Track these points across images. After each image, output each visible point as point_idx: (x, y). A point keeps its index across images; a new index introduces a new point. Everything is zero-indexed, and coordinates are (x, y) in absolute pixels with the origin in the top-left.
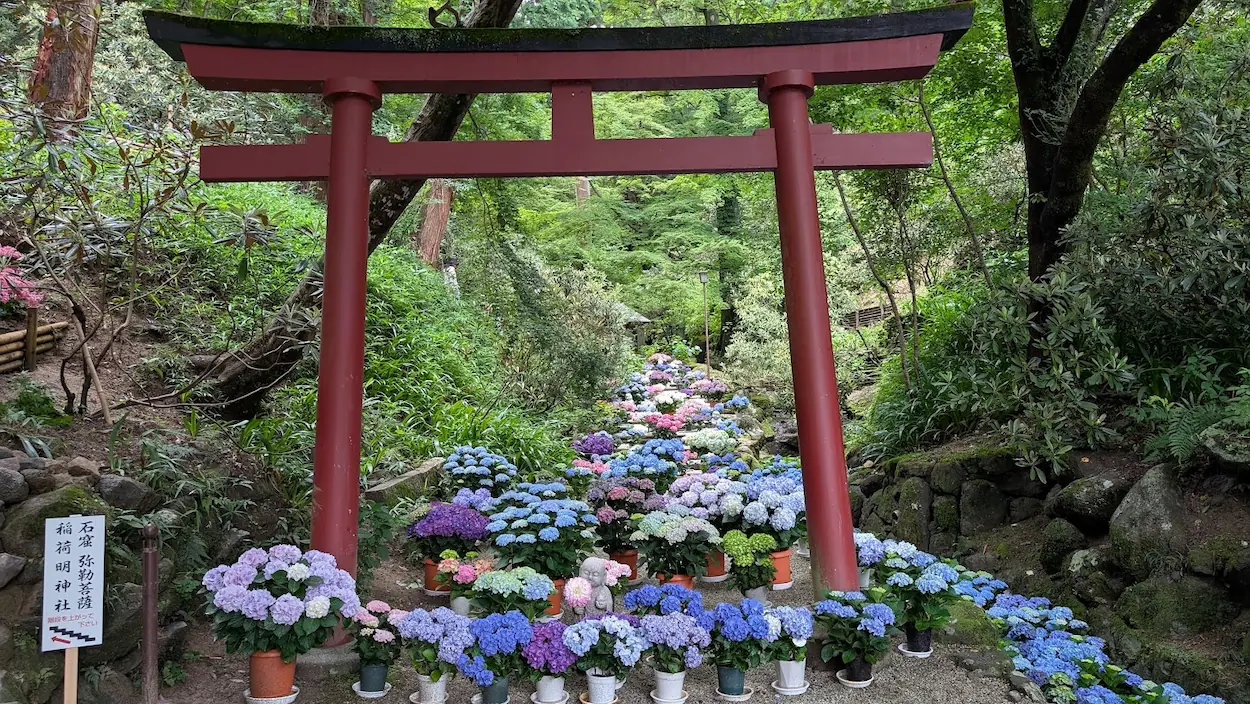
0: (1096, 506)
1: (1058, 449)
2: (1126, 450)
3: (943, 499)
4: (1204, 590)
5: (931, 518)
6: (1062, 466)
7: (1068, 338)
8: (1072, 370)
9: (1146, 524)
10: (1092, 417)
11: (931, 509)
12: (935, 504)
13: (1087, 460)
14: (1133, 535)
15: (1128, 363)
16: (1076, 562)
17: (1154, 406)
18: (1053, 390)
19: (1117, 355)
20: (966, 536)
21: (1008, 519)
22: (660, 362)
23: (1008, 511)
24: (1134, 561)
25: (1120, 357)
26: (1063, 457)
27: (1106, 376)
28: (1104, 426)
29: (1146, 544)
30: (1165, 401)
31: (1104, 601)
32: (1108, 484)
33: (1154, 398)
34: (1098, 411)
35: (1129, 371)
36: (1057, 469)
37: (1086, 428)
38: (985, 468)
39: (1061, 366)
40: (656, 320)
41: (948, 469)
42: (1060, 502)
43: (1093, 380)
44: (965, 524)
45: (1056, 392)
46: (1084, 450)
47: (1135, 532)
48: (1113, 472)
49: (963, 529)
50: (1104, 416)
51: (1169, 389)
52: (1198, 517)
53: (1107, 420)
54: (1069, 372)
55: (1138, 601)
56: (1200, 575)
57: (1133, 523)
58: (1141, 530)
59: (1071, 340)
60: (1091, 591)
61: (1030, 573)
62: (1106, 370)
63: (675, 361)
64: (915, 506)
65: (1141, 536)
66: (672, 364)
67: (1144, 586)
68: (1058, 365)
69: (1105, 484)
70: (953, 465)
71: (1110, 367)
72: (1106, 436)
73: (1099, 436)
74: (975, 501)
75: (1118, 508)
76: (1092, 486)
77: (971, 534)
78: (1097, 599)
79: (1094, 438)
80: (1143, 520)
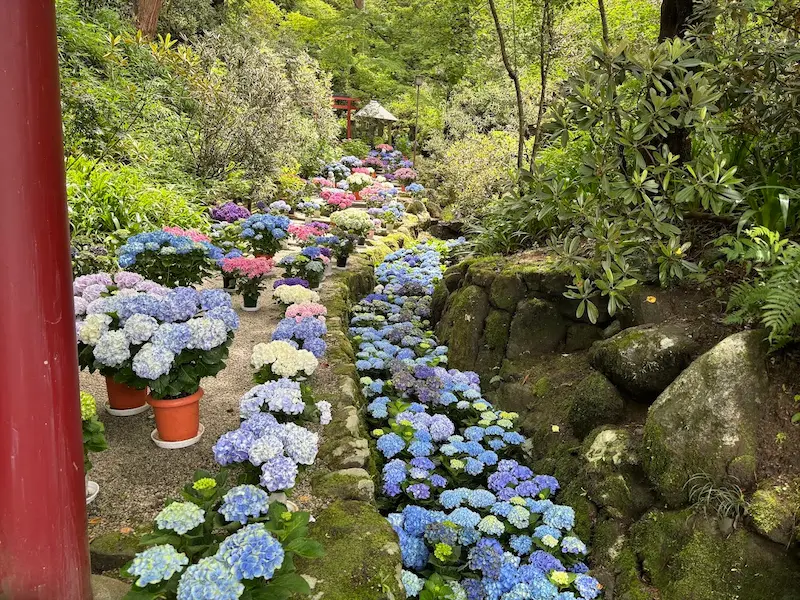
0: (644, 371)
1: (619, 283)
2: (707, 292)
3: (496, 315)
4: (764, 566)
5: (481, 334)
6: (621, 303)
7: (661, 131)
8: (658, 178)
9: (698, 430)
10: (672, 244)
11: (484, 324)
12: (489, 319)
13: (653, 300)
14: (675, 442)
15: (736, 176)
16: (597, 448)
17: (758, 240)
18: (628, 203)
19: (724, 163)
20: (511, 360)
21: (562, 346)
22: (384, 151)
23: (565, 338)
24: (669, 479)
25: (727, 168)
26: (625, 293)
27: (702, 192)
28: (685, 259)
29: (694, 460)
30: (774, 236)
31: (619, 515)
32: (667, 343)
33: (759, 230)
34: (682, 236)
35: (736, 187)
36: (611, 308)
37: (660, 259)
38: (547, 287)
39: (645, 173)
40: (405, 121)
41: (506, 282)
42: (603, 355)
43: (683, 196)
44: (512, 346)
45: (632, 206)
46: (652, 285)
47: (679, 436)
48: (682, 324)
49: (510, 353)
50: (687, 245)
51: (785, 216)
52: (783, 428)
53: (689, 253)
54: (652, 181)
55: (661, 540)
56: (764, 538)
57: (680, 422)
58: (689, 437)
59: (665, 135)
60: (604, 496)
61: (556, 429)
62: (705, 182)
63: (397, 152)
64: (468, 318)
65: (687, 446)
66: (393, 154)
67: (675, 520)
68: (641, 171)
69: (662, 343)
70: (513, 279)
71: (709, 178)
72: (685, 271)
73: (676, 272)
74: (528, 323)
75: (667, 390)
76: (645, 342)
77: (516, 359)
78: (610, 509)
79: (668, 273)
80: (697, 422)
